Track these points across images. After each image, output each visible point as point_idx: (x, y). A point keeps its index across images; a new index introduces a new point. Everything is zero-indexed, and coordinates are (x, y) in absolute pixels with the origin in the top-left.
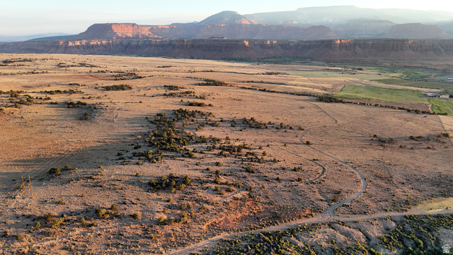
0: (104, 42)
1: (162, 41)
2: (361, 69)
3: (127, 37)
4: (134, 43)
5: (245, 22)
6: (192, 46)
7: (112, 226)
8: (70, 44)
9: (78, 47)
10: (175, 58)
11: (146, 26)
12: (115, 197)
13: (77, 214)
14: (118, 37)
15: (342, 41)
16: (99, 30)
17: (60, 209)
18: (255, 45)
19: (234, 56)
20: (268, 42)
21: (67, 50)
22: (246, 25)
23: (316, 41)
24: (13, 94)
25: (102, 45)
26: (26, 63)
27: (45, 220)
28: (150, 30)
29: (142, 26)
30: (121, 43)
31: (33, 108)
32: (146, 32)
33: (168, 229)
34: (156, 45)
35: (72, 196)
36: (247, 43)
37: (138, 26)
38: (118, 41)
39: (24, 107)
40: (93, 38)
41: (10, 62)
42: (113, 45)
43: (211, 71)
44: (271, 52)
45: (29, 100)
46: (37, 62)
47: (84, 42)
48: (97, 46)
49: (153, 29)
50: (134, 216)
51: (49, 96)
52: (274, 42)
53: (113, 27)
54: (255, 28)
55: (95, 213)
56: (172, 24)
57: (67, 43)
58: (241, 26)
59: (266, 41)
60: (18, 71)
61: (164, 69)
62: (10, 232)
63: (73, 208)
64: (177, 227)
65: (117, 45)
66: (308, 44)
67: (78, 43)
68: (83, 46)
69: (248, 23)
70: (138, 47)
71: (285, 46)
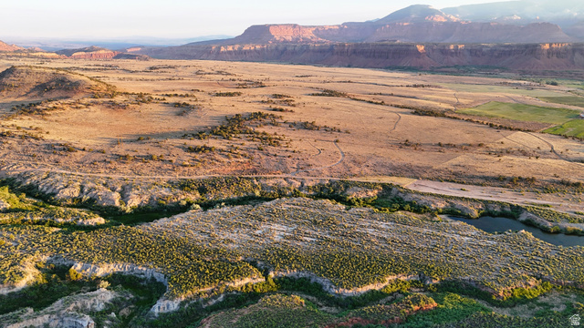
0: (258, 47)
1: (322, 46)
2: (555, 84)
3: (285, 41)
4: (290, 48)
5: (439, 19)
6: (354, 52)
7: (158, 164)
8: (223, 49)
9: (230, 52)
10: (329, 66)
11: (310, 27)
12: (166, 152)
13: (142, 156)
14: (275, 41)
15: (554, 46)
16: (257, 32)
17: (135, 154)
18: (433, 50)
19: (401, 65)
20: (452, 47)
21: (218, 56)
22: (438, 24)
23: (518, 46)
24: (141, 95)
25: (255, 50)
26: (170, 70)
27: (125, 157)
28: (314, 32)
29: (306, 27)
30: (277, 49)
31: (150, 106)
32: (309, 34)
33: (186, 169)
34: (314, 51)
35: (142, 149)
36: (421, 48)
37: (300, 27)
38: (273, 47)
39: (144, 104)
40: (248, 42)
41: (156, 68)
42: (267, 51)
43: (349, 82)
44: (454, 60)
45: (150, 100)
46: (180, 69)
47: (237, 47)
48: (250, 51)
49: (318, 31)
50: (171, 161)
51: (166, 98)
52: (460, 47)
53: (271, 29)
54: (451, 27)
55: (151, 158)
56: (344, 24)
57: (220, 48)
58: (430, 24)
59: (449, 45)
60: (158, 77)
61: (301, 79)
62: (108, 160)
63: (141, 154)
64: (192, 169)
65: (272, 51)
66: (507, 49)
67: (230, 48)
68: (235, 51)
69: (444, 20)
70: (294, 52)
71: (475, 52)
